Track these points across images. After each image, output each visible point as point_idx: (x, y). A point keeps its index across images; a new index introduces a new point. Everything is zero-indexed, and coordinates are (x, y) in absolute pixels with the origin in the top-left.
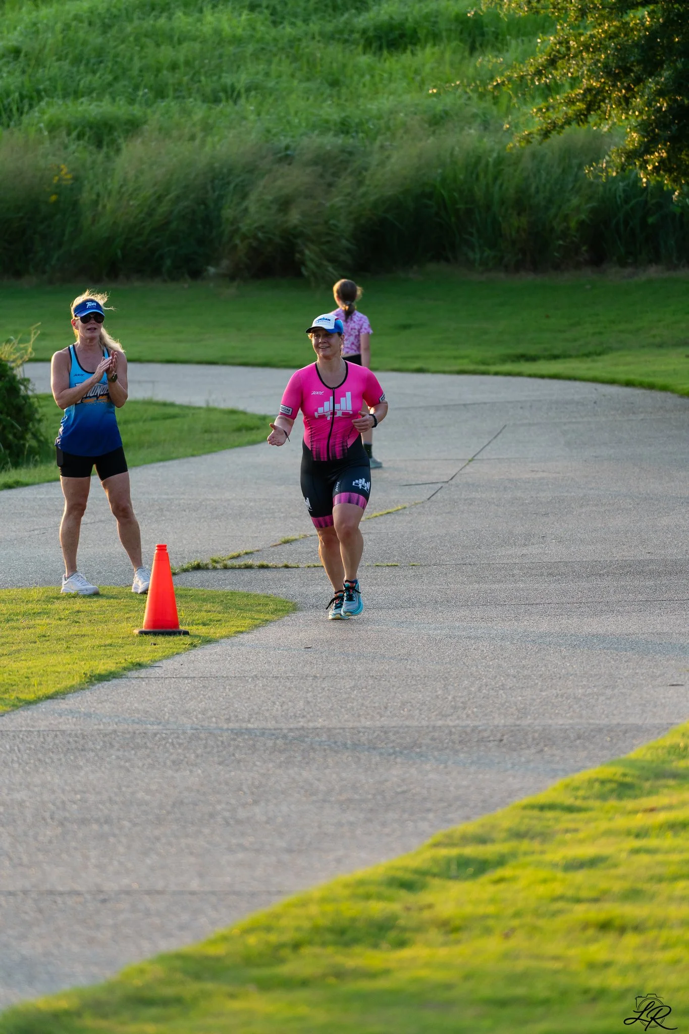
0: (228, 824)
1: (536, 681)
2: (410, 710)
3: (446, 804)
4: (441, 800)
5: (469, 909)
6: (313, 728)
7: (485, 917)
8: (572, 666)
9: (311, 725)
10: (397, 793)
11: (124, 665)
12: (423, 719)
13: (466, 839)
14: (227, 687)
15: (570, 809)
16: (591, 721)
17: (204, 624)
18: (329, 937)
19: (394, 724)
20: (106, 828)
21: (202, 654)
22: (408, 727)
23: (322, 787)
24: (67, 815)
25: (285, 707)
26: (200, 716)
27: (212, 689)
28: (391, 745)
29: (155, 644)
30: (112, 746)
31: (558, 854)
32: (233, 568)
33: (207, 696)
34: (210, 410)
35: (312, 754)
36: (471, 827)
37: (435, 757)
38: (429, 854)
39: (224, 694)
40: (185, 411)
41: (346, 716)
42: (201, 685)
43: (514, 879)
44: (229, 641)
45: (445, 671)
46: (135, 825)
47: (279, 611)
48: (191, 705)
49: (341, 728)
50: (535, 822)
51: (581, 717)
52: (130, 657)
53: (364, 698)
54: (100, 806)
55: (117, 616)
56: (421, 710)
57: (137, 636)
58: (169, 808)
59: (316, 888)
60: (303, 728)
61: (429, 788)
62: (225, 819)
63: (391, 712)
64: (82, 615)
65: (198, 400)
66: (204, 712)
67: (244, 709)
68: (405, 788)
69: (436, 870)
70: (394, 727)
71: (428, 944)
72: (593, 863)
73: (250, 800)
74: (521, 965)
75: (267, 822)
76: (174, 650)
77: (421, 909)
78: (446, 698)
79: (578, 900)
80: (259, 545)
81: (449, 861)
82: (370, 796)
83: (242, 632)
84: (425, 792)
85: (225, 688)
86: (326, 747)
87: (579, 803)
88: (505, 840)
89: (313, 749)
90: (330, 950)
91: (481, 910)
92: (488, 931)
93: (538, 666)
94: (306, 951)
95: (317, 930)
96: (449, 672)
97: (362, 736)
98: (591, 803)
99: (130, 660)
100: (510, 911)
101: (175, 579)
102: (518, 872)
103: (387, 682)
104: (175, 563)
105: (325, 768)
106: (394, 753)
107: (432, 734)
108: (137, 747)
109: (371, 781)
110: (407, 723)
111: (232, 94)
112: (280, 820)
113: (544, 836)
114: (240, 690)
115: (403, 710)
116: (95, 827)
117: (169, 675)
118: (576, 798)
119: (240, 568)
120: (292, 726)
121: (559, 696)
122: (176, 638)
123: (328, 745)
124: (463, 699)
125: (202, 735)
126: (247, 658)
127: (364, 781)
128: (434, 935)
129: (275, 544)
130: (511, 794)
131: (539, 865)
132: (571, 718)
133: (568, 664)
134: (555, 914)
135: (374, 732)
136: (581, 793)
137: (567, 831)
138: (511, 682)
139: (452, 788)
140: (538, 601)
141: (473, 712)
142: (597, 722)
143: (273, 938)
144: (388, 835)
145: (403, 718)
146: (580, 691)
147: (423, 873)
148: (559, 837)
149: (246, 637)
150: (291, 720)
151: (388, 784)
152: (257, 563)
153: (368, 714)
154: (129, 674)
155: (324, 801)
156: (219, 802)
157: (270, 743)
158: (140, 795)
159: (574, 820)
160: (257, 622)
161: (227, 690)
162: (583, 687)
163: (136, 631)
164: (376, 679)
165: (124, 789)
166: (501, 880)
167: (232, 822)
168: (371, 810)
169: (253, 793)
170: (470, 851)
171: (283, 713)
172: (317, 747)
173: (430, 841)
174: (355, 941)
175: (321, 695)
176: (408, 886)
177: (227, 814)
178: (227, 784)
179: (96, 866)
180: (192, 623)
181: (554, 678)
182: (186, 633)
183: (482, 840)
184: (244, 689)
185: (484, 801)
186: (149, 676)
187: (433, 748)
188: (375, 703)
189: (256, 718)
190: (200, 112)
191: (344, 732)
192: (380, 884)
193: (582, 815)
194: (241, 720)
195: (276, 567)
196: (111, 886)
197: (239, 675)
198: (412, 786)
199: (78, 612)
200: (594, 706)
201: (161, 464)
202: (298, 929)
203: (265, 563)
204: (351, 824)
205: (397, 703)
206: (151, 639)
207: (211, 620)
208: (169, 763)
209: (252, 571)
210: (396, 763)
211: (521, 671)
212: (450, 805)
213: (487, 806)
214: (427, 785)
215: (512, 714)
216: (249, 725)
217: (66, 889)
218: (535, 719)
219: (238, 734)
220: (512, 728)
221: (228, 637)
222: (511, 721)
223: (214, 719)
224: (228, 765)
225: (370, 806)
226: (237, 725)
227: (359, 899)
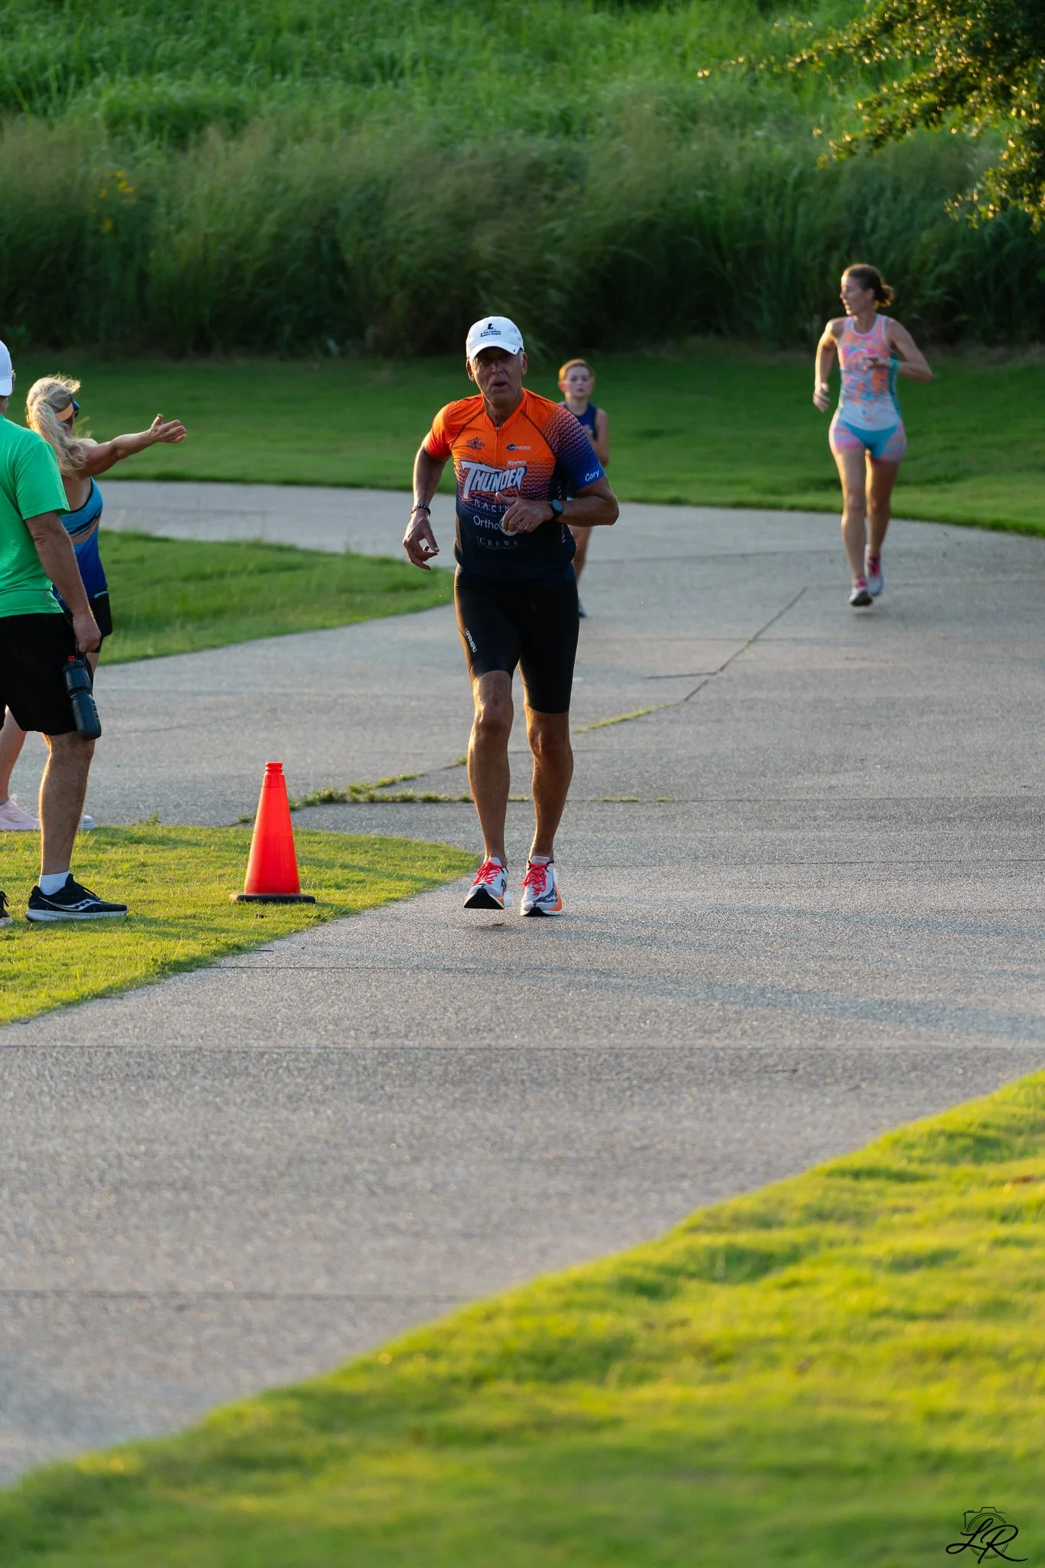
0: (373, 1193)
1: (850, 981)
2: (655, 1023)
3: (708, 1168)
4: (701, 1161)
5: (743, 1329)
6: (503, 1049)
7: (770, 1340)
8: (905, 959)
9: (502, 1043)
10: (634, 1150)
11: (215, 947)
12: (675, 1036)
13: (739, 1221)
14: (373, 984)
15: (901, 1177)
16: (934, 1043)
17: (338, 887)
18: (527, 1368)
19: (628, 1044)
20: (185, 1196)
21: (336, 933)
22: (651, 1048)
23: (518, 1139)
24: (125, 1176)
25: (461, 1016)
26: (330, 1027)
27: (349, 987)
28: (626, 1075)
29: (262, 917)
30: (195, 1071)
31: (882, 1246)
32: (383, 801)
33: (342, 997)
34: (350, 557)
35: (503, 1089)
36: (747, 1203)
37: (692, 1095)
38: (683, 1243)
39: (369, 995)
40: (313, 558)
41: (556, 1030)
42: (333, 980)
43: (815, 1283)
44: (377, 913)
45: (710, 963)
46: (230, 1192)
47: (454, 868)
48: (317, 1010)
49: (547, 1049)
50: (846, 1196)
51: (918, 1036)
52: (223, 935)
53: (584, 1003)
54: (177, 1163)
55: (203, 873)
56: (671, 1023)
57: (235, 903)
58: (282, 1168)
59: (507, 1296)
60: (489, 1048)
61: (683, 1143)
62: (368, 1185)
63: (625, 1025)
64: (150, 870)
65: (333, 542)
66: (336, 1021)
67: (399, 1017)
68: (646, 1141)
69: (692, 1267)
70: (630, 1048)
71: (680, 1380)
72: (935, 1259)
73: (408, 1158)
74: (825, 1413)
75: (432, 1192)
76: (292, 925)
77: (670, 1326)
78: (712, 1005)
79: (913, 1317)
80: (424, 766)
81: (712, 1254)
82: (592, 1154)
83: (396, 900)
84: (676, 1148)
85: (369, 985)
86: (525, 1077)
87: (914, 1168)
88: (799, 1224)
89: (505, 1080)
90: (528, 1388)
91: (763, 1330)
92: (772, 1362)
93: (852, 957)
94: (492, 1389)
95: (508, 1357)
96: (716, 965)
97: (579, 1062)
98: (932, 1168)
99: (223, 940)
100: (808, 1331)
101: (295, 817)
102: (821, 1272)
103: (619, 979)
104: (294, 793)
105: (523, 1110)
106: (630, 1088)
107: (688, 1060)
108: (234, 1073)
109: (594, 1130)
110: (650, 1042)
111: (392, 71)
112: (453, 1187)
113: (859, 1218)
114: (393, 988)
115: (645, 1023)
116: (168, 1195)
117: (284, 965)
118: (910, 1160)
119: (394, 801)
120: (472, 1045)
121: (885, 1004)
122: (295, 907)
123: (529, 1074)
124: (736, 1007)
125: (333, 1057)
126: (403, 941)
127: (583, 1130)
128: (688, 1365)
129: (448, 765)
130: (810, 1153)
131: (852, 1261)
132: (903, 1037)
133: (899, 956)
134: (875, 1337)
135: (600, 1055)
136: (918, 1153)
137: (895, 1210)
138: (811, 982)
139: (718, 1144)
140: (852, 859)
141: (752, 1027)
142: (944, 1044)
143: (442, 1368)
144: (620, 1213)
145: (644, 1035)
146: (917, 996)
147: (674, 1272)
148: (882, 1220)
149: (403, 907)
150: (470, 1036)
151: (621, 1135)
152: (421, 794)
153: (590, 1028)
154: (222, 962)
155: (521, 1159)
156: (360, 1160)
157: (438, 1071)
158: (237, 1147)
159: (906, 1194)
160: (420, 885)
161: (373, 988)
162: (922, 990)
163: (234, 896)
164: (604, 974)
165: (212, 1137)
166: (794, 1284)
167: (379, 1191)
168: (594, 1175)
169: (411, 1147)
170: (745, 1239)
171: (459, 1025)
172: (512, 1078)
173: (684, 1223)
174: (565, 1375)
175: (517, 998)
176: (650, 1290)
177: (371, 1178)
178: (372, 1131)
179: (170, 1255)
180: (320, 885)
181: (878, 976)
182: (310, 900)
183: (765, 1222)
184: (399, 986)
185: (768, 1163)
186: (252, 965)
187: (689, 1082)
188: (600, 1011)
189: (418, 1031)
190: (339, 95)
191: (553, 1054)
192: (608, 1287)
193: (920, 1187)
194: (393, 1033)
195: (450, 801)
196: (192, 1286)
197: (392, 966)
198: (656, 1139)
199: (144, 865)
200: (938, 1020)
201: (274, 640)
202: (480, 1354)
203: (433, 794)
204: (563, 1195)
205: (635, 1011)
206: (256, 908)
207: (348, 880)
208: (282, 1098)
209: (413, 807)
210: (633, 1104)
211: (826, 965)
212: (715, 1169)
213: (771, 1171)
214: (679, 1137)
215: (812, 1031)
216: (406, 1043)
217: (122, 1289)
218: (847, 1039)
219: (388, 1055)
220: (812, 1052)
221: (375, 907)
222: (809, 1041)
223: (352, 1033)
224: (373, 1103)
225: (592, 1168)
226: (387, 1042)
227: (575, 1310)
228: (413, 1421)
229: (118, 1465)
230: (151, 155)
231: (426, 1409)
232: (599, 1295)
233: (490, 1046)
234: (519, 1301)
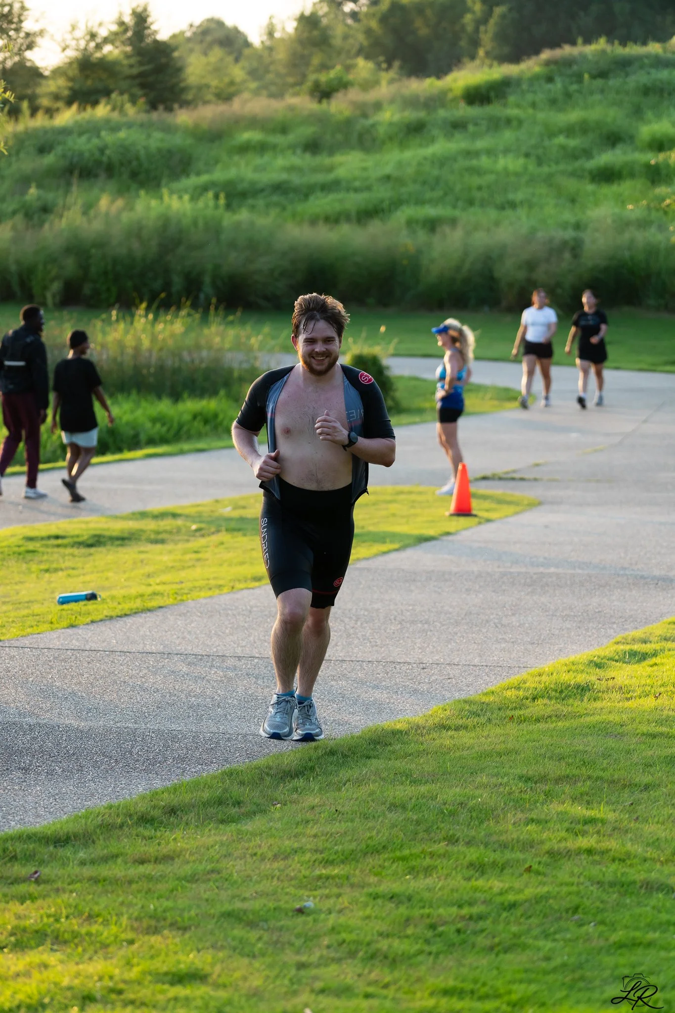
0: (497, 627)
3: (623, 620)
4: (621, 617)
5: (635, 681)
6: (547, 573)
9: (546, 571)
10: (595, 612)
11: (439, 533)
13: (634, 641)
17: (486, 511)
18: (554, 693)
20: (426, 626)
21: (486, 528)
22: (602, 574)
23: (552, 607)
24: (404, 618)
25: (531, 560)
26: (482, 564)
28: (593, 584)
29: (458, 522)
30: (431, 579)
32: (504, 479)
33: (487, 552)
35: (546, 588)
36: (638, 633)
37: (618, 592)
38: (613, 648)
41: (567, 567)
43: (662, 664)
44: (501, 521)
45: (626, 543)
46: (443, 625)
47: (529, 505)
48: (477, 557)
49: (563, 574)
52: (443, 528)
53: (577, 557)
54: (423, 614)
55: (436, 505)
57: (447, 516)
58: (463, 616)
59: (547, 667)
60: (542, 573)
61: (614, 610)
62: (494, 623)
63: (593, 565)
64: (416, 503)
66: (484, 562)
67: (508, 561)
68: (600, 609)
69: (616, 658)
70: (595, 574)
73: (510, 614)
74: (666, 713)
75: (519, 626)
76: (468, 525)
77: (607, 680)
80: (520, 466)
81: (624, 653)
82: (580, 614)
83: (508, 516)
84: (612, 612)
88: (657, 642)
89: (547, 585)
90: (553, 702)
91: (641, 681)
92: (646, 694)
94: (540, 701)
95: (545, 690)
97: (576, 579)
99: (443, 530)
100: (660, 683)
101: (471, 484)
102: (665, 660)
104: (471, 475)
105: (554, 596)
106: (594, 589)
108: (446, 580)
109: (580, 604)
111: (513, 205)
112: (527, 625)
116: (420, 625)
117: (465, 540)
119: (508, 479)
120: (535, 571)
122: (470, 518)
123: (556, 583)
125: (483, 575)
126: (510, 531)
127: (576, 605)
129: (529, 466)
130: (662, 615)
135: (583, 577)
139: (627, 611)
143: (521, 693)
144: (590, 637)
147: (608, 659)
149: (511, 520)
150: (535, 568)
151: (591, 607)
152: (518, 477)
153: (580, 566)
154: (442, 538)
155: (553, 615)
156: (492, 614)
157: (523, 581)
158: (446, 608)
160: (517, 511)
163: (447, 514)
164: (585, 546)
165: (437, 604)
166: (655, 665)
167: (499, 626)
168: (581, 621)
169: (511, 609)
170: (637, 647)
171: (530, 564)
172: (550, 584)
173: (614, 641)
174: (568, 697)
176: (599, 666)
177: (496, 621)
178: (497, 603)
179: (420, 648)
180: (479, 510)
182: (475, 516)
183: (644, 641)
185: (646, 619)
186: (453, 540)
187: (617, 587)
188: (584, 560)
189: (515, 566)
190: (493, 214)
191: (566, 576)
192: (584, 664)
194: (506, 567)
195: (529, 480)
196: (427, 660)
197: (506, 541)
198: (604, 609)
199: (414, 501)
202: (535, 688)
203: (523, 477)
204: (568, 629)
205: (597, 560)
206: (455, 518)
207: (490, 509)
208: (463, 590)
209: (516, 482)
210: (595, 595)
212: (626, 621)
213: (647, 622)
214: (613, 608)
215: (664, 569)
216: (510, 570)
217: (402, 661)
219: (504, 575)
220: (664, 577)
221: (501, 518)
222: (662, 573)
223: (490, 566)
224: (497, 593)
225: (579, 619)
226: (503, 570)
227: (571, 672)
228: (510, 713)
229: (399, 726)
230: (422, 236)
231: (515, 708)
232: (581, 667)
234: (551, 669)
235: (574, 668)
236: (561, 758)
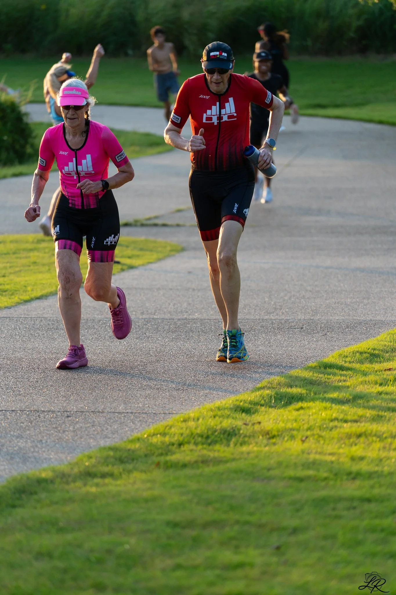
1: (323, 294)
2: (249, 310)
4: (266, 362)
5: (282, 425)
6: (191, 319)
7: (292, 429)
8: (344, 286)
9: (191, 317)
12: (257, 315)
15: (342, 368)
16: (355, 318)
17: (129, 258)
18: (199, 439)
21: (128, 275)
23: (197, 353)
25: (176, 306)
27: (133, 296)
31: (335, 395)
32: (147, 225)
34: (135, 133)
35: (191, 334)
37: (263, 337)
38: (259, 392)
39: (140, 298)
41: (212, 312)
43: (308, 408)
44: (144, 268)
45: (270, 287)
47: (174, 251)
49: (208, 319)
50: (321, 375)
56: (255, 310)
58: (107, 363)
59: (193, 413)
60: (186, 319)
62: (139, 370)
65: (128, 127)
67: (152, 307)
69: (263, 402)
71: (257, 444)
73: (154, 360)
74: (312, 457)
75: (163, 373)
77: (253, 424)
78: (270, 303)
79: (346, 421)
80: (163, 212)
81: (270, 397)
83: (151, 263)
85: (141, 295)
86: (199, 330)
87: (347, 365)
88: (303, 386)
89: (192, 331)
90: (200, 447)
91: (289, 425)
92: (292, 437)
93: (324, 285)
94: (186, 447)
95: (192, 436)
96: (272, 288)
98: (354, 365)
100: (306, 426)
102: (311, 404)
105: (199, 342)
107: (261, 324)
108: (89, 328)
110: (247, 317)
112: (172, 371)
114: (150, 296)
115: (245, 309)
118: (346, 362)
119: (151, 225)
120: (179, 317)
121: (336, 303)
123: (200, 329)
124: (280, 304)
126: (154, 278)
128: (260, 439)
129: (172, 212)
130: (308, 359)
131: (324, 400)
132: (343, 316)
133: (342, 285)
134: (332, 429)
136: (348, 359)
137: (340, 381)
138: (309, 294)
139: (273, 356)
141: (286, 311)
142: (359, 318)
143: (167, 439)
144: (235, 382)
145: (245, 314)
146: (349, 300)
147: (255, 404)
148: (335, 384)
149: (153, 266)
150: (179, 314)
152: (161, 223)
155: (198, 361)
157: (167, 327)
159: (344, 375)
162: (351, 298)
166: (301, 409)
172: (194, 330)
173: (259, 386)
174: (214, 442)
175: (197, 300)
176: (246, 411)
178: (141, 350)
179: (64, 397)
180: (122, 257)
181: (334, 292)
182: (118, 263)
183: (290, 385)
184: (152, 295)
187: (262, 332)
191: (210, 321)
192: (230, 409)
193: (348, 372)
194: (149, 313)
195: (172, 226)
196: (72, 408)
200: (357, 309)
202: (181, 435)
203: (165, 223)
207: (133, 255)
209: (158, 228)
211: (314, 288)
213: (293, 366)
214: (258, 353)
215: (309, 313)
216: (155, 317)
217: (46, 409)
218: (322, 316)
219: (148, 321)
220: (309, 321)
221: (143, 265)
222: (307, 317)
223: (134, 313)
224: (141, 339)
226: (147, 316)
227: (217, 418)
228: (156, 459)
229: (43, 475)
231: (161, 454)
232: (227, 412)
233: (186, 318)
234: (197, 415)
235: (219, 413)
236: (208, 503)
